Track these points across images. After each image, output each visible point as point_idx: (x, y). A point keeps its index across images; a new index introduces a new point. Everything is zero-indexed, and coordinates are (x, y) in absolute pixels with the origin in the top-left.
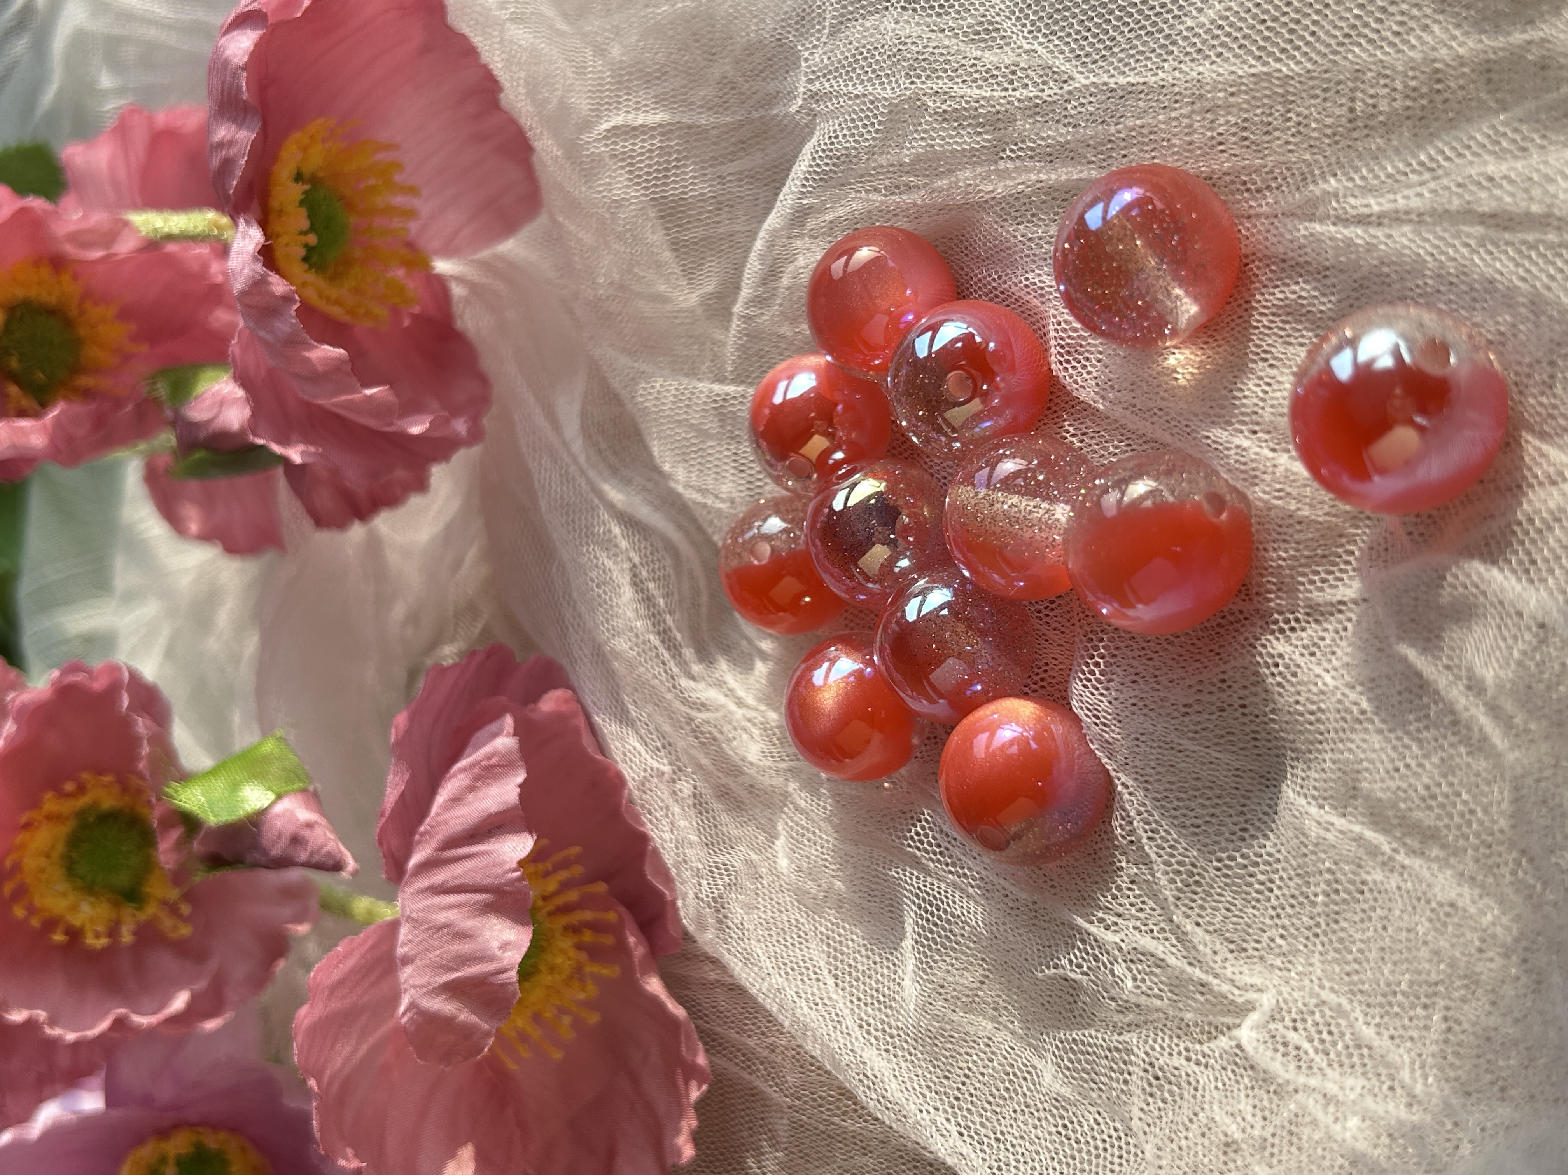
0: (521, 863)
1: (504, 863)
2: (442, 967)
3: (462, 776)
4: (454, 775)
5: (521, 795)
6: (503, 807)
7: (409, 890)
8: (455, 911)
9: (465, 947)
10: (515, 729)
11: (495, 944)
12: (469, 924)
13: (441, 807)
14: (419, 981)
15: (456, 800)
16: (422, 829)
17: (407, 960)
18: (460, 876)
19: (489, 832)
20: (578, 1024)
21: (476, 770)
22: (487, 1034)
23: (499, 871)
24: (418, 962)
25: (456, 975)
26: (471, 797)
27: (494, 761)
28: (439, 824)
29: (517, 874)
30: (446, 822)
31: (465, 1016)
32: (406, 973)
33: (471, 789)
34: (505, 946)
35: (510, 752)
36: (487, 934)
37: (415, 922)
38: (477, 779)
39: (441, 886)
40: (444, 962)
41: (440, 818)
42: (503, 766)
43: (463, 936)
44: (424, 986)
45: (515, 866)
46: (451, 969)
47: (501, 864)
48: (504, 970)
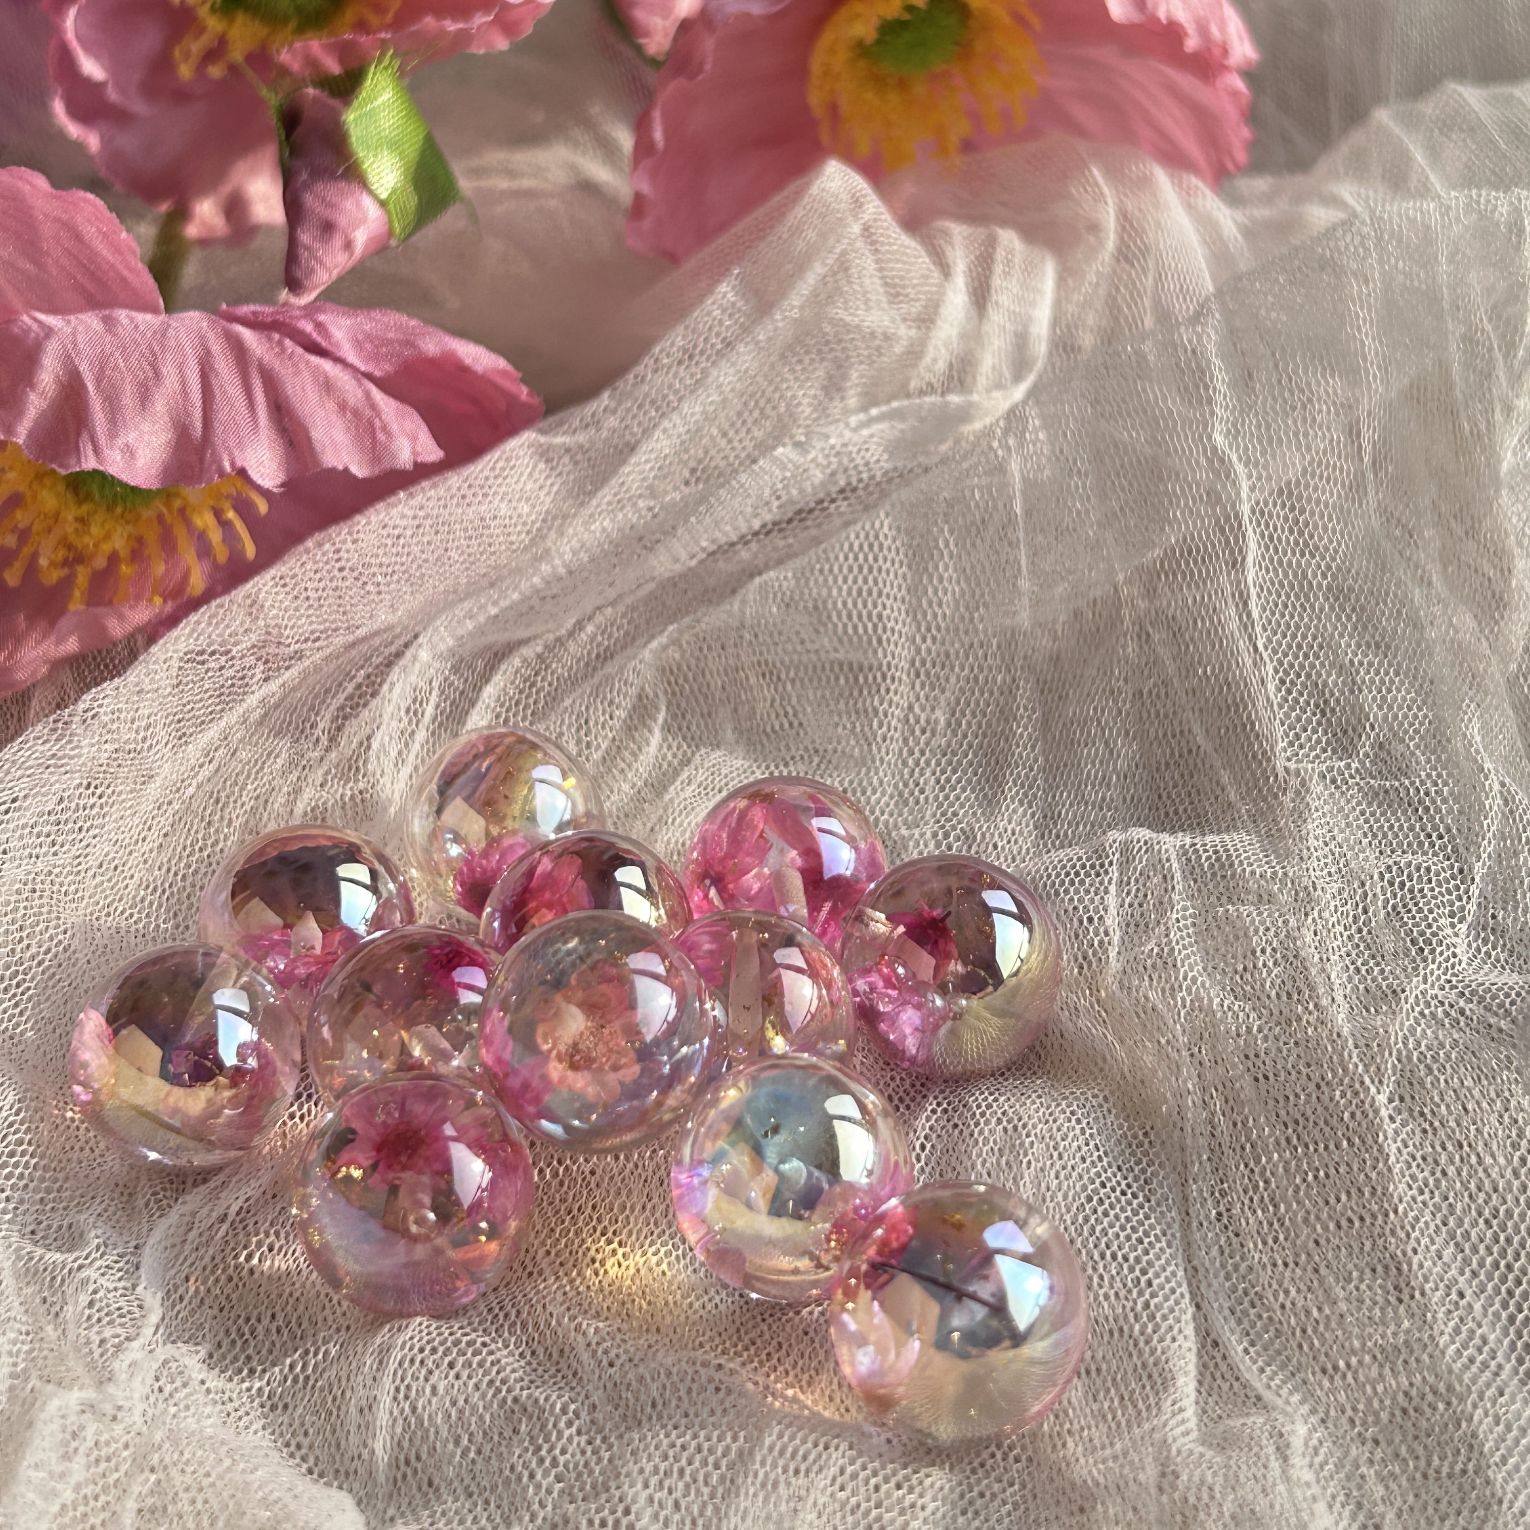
0: (241, 472)
1: (243, 449)
2: (102, 369)
3: (360, 395)
4: (360, 385)
5: (333, 470)
6: (318, 447)
8: (177, 386)
11: (131, 437)
12: (160, 405)
13: (317, 367)
14: (80, 338)
15: (327, 386)
16: (288, 342)
17: (109, 323)
18: (225, 393)
19: (285, 429)
21: (368, 412)
22: (10, 431)
23: (232, 443)
24: (108, 338)
26: (331, 405)
27: (381, 437)
28: (295, 365)
29: (228, 467)
30: (297, 373)
31: (35, 401)
32: (91, 321)
33: (343, 407)
34: (129, 452)
35: (393, 456)
36: (146, 427)
37: (162, 333)
38: (356, 413)
39: (212, 368)
40: (109, 372)
41: (302, 366)
42: (374, 447)
43: (144, 397)
44: (75, 344)
45: (239, 464)
46: (98, 381)
47: (241, 445)
48: (97, 451)
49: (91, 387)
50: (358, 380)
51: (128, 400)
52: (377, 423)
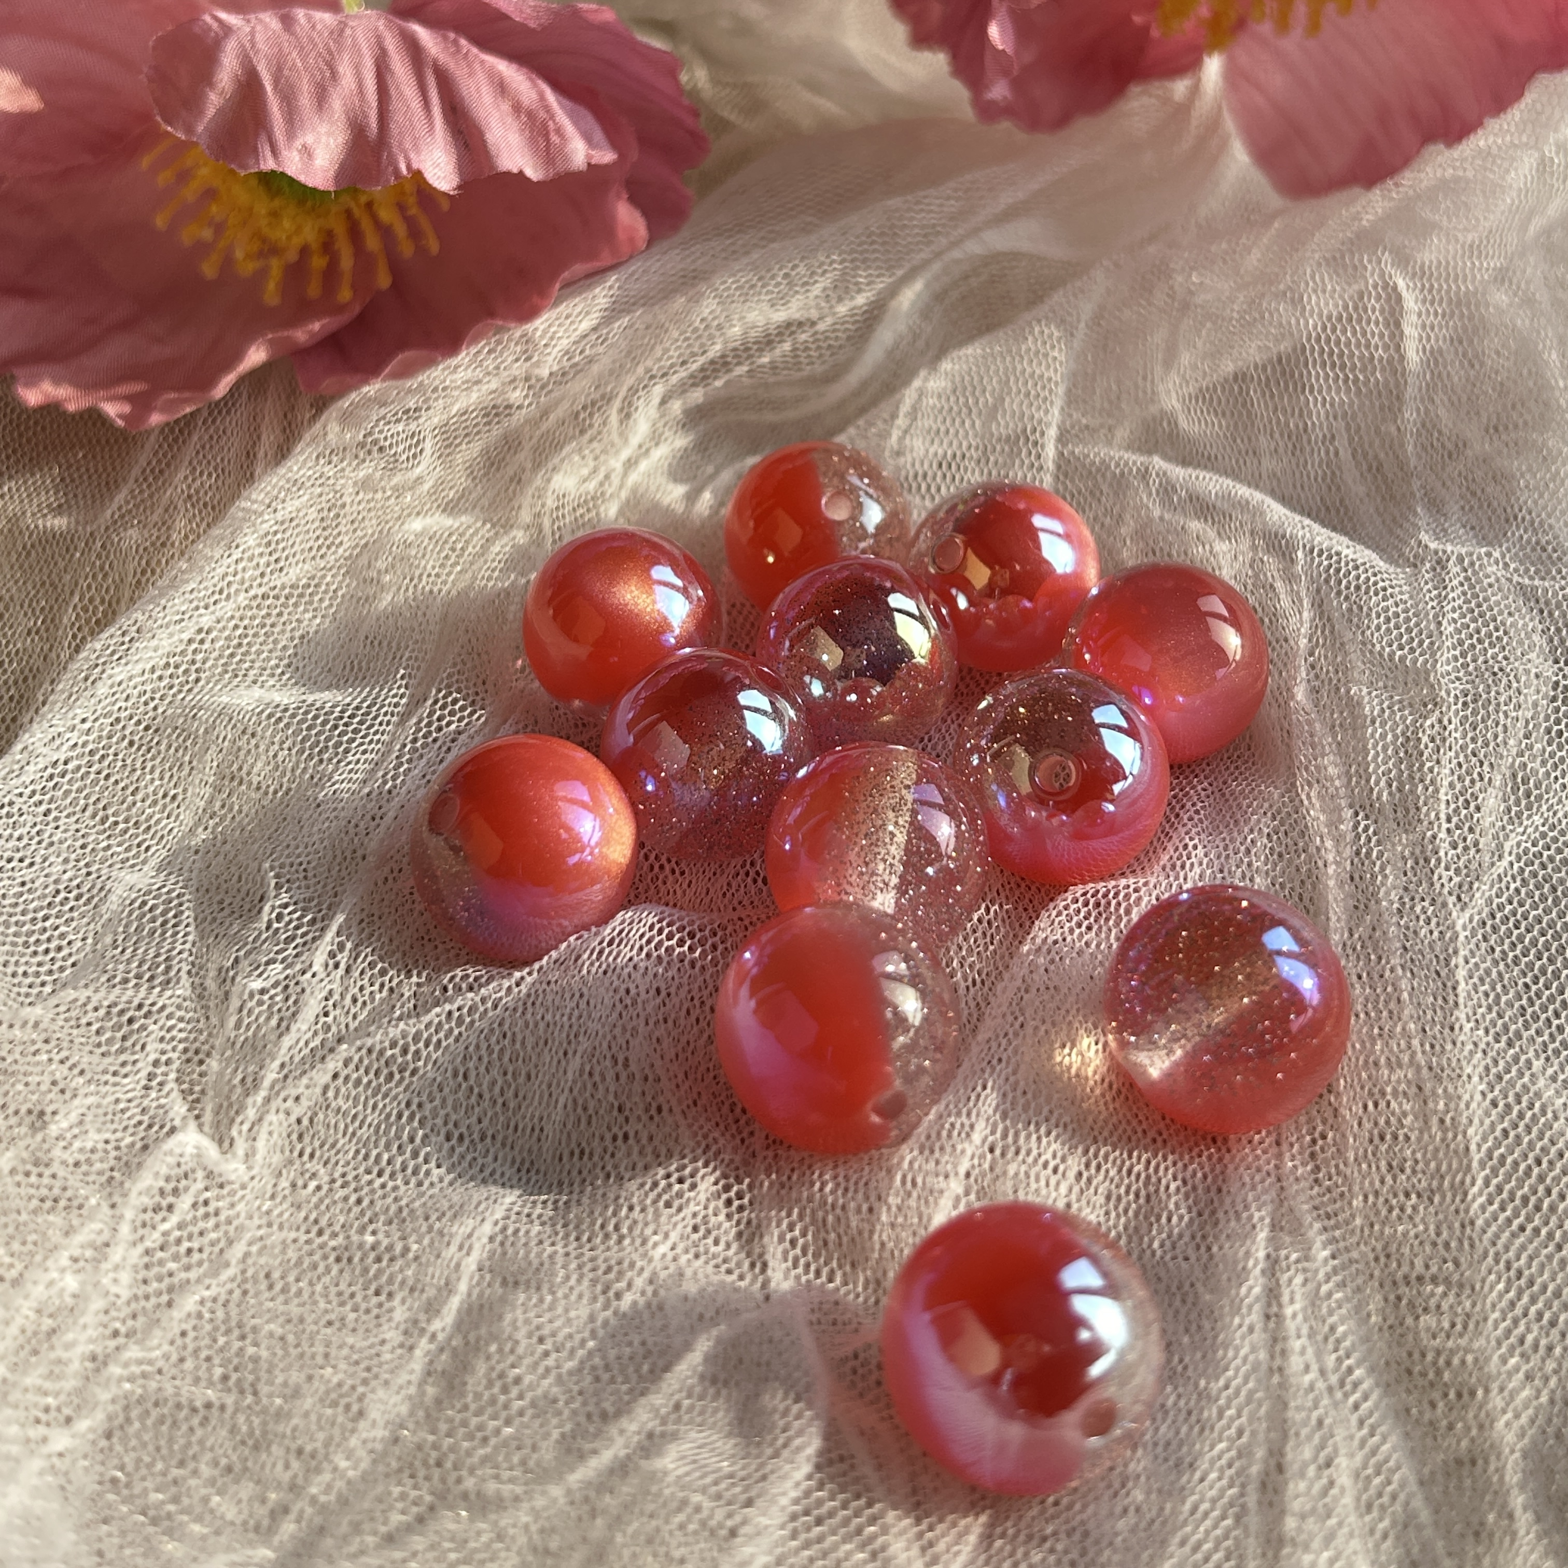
0: (418, 175)
1: (418, 152)
2: (280, 69)
3: (534, 96)
4: (535, 85)
5: (508, 174)
6: (493, 150)
7: (381, 24)
8: (354, 86)
10: (597, 166)
11: (309, 139)
12: (337, 104)
14: (259, 37)
15: (501, 87)
16: (463, 42)
17: (287, 22)
18: (401, 94)
19: (460, 132)
20: (202, 249)
21: (542, 114)
22: (189, 130)
23: (408, 145)
24: (285, 37)
25: (269, 88)
26: (506, 107)
27: (554, 139)
28: (469, 66)
29: (404, 170)
30: (471, 74)
31: (214, 101)
32: (270, 21)
33: (517, 108)
34: (307, 152)
35: (567, 159)
36: (323, 128)
37: (339, 33)
38: (531, 115)
39: (387, 67)
40: (286, 72)
41: (477, 66)
42: (547, 152)
43: (321, 97)
44: (253, 46)
45: (415, 166)
46: (276, 82)
47: (416, 147)
48: (274, 151)
51: (305, 100)
52: (551, 126)
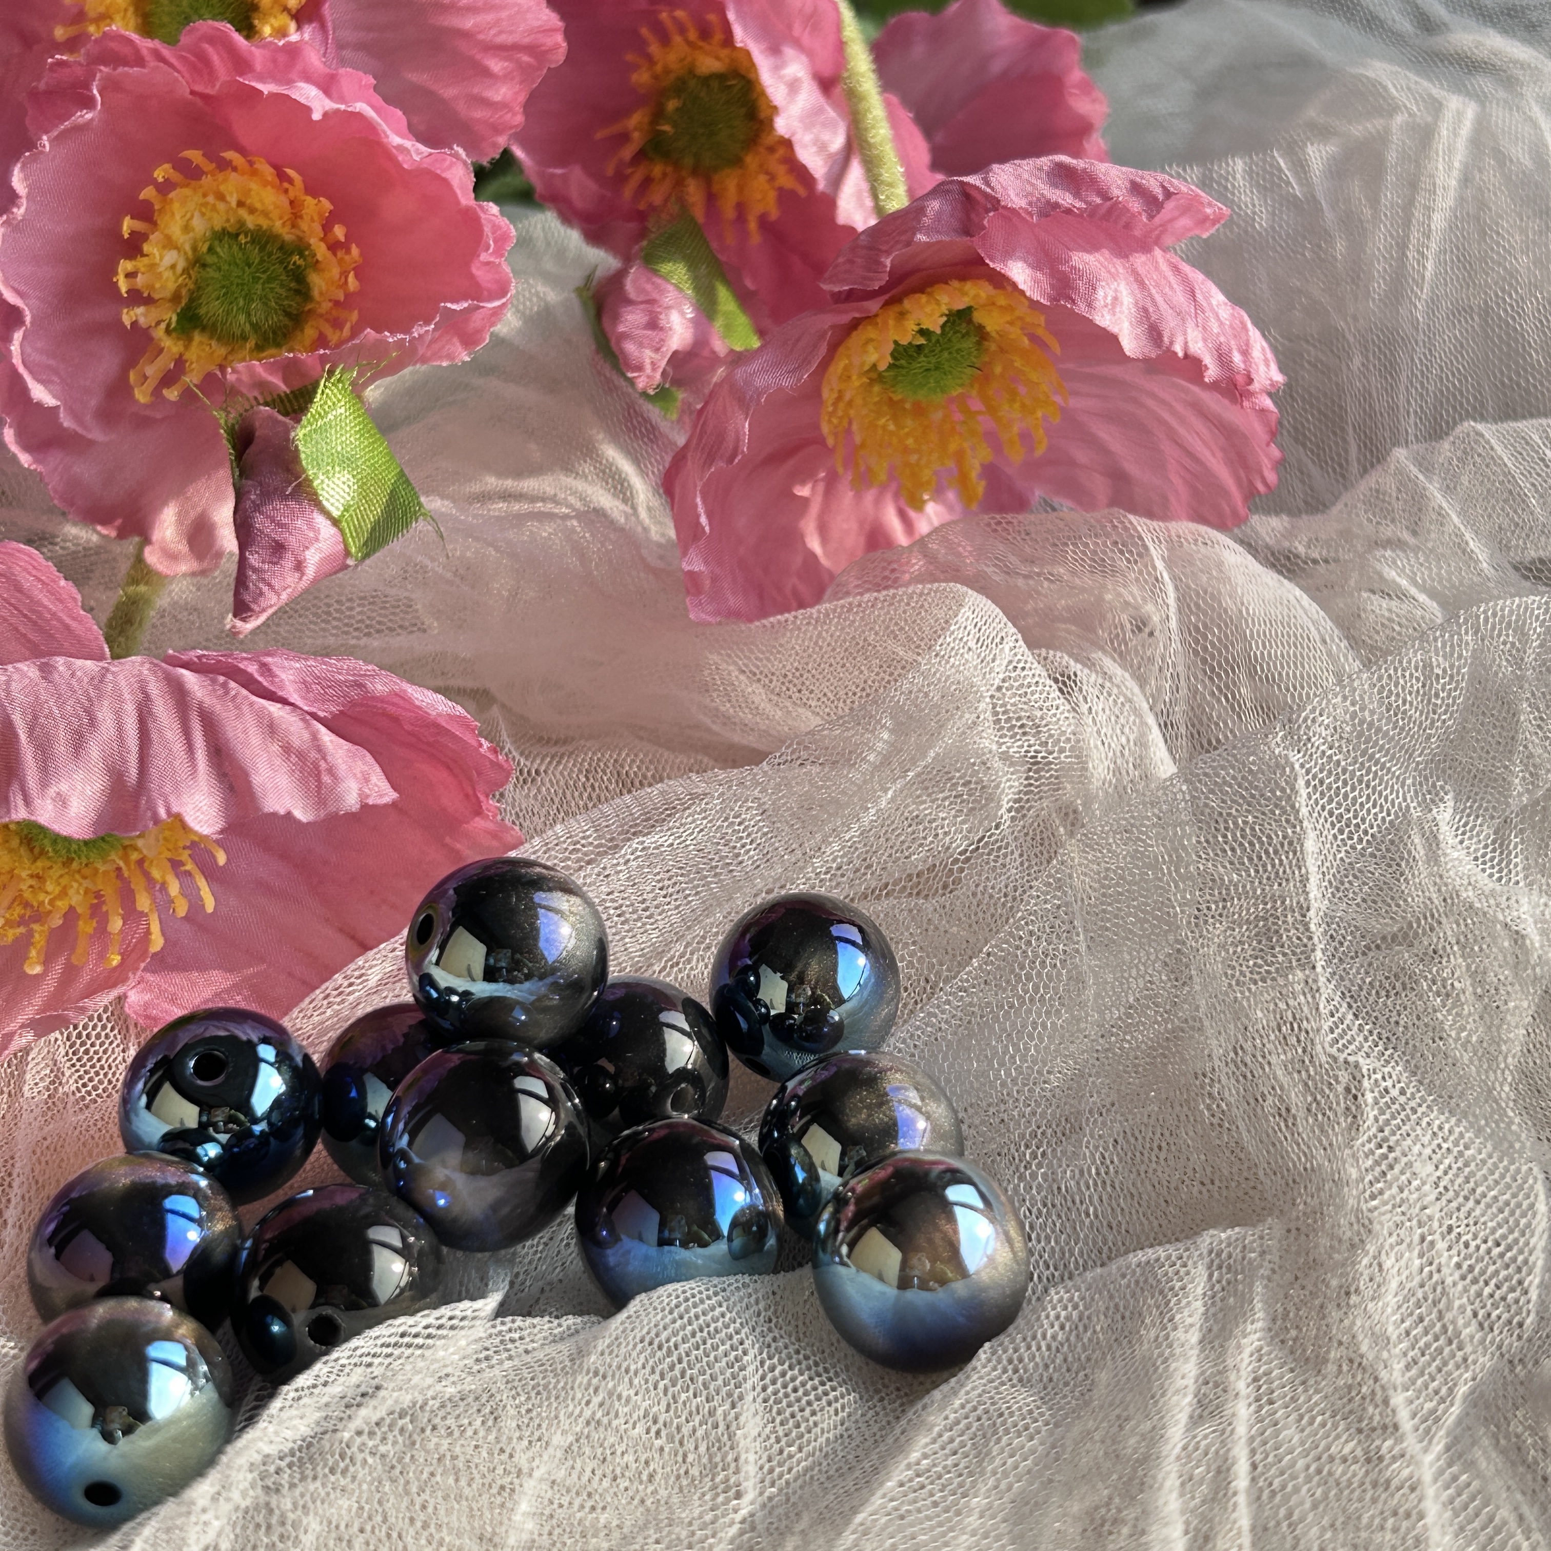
0: (178, 819)
1: (179, 796)
2: (35, 717)
3: (306, 736)
4: (308, 725)
5: (275, 815)
6: (258, 791)
7: (145, 670)
8: (113, 732)
9: (61, 747)
10: (371, 807)
11: (64, 787)
12: (94, 751)
13: (263, 710)
14: (16, 688)
15: (271, 729)
16: (232, 684)
17: (46, 670)
18: (163, 737)
19: (225, 775)
21: (313, 755)
23: (168, 789)
24: (43, 685)
26: (275, 748)
27: (326, 779)
28: (237, 707)
29: (162, 812)
30: (238, 716)
32: (29, 670)
33: (287, 749)
34: (62, 801)
35: (339, 799)
36: (79, 776)
37: (99, 679)
38: (301, 756)
39: (150, 713)
40: (42, 720)
41: (245, 708)
42: (319, 792)
43: (78, 744)
44: (8, 692)
45: (175, 809)
46: (31, 730)
47: (177, 791)
48: (27, 801)
49: (23, 736)
50: (304, 720)
52: (323, 765)
